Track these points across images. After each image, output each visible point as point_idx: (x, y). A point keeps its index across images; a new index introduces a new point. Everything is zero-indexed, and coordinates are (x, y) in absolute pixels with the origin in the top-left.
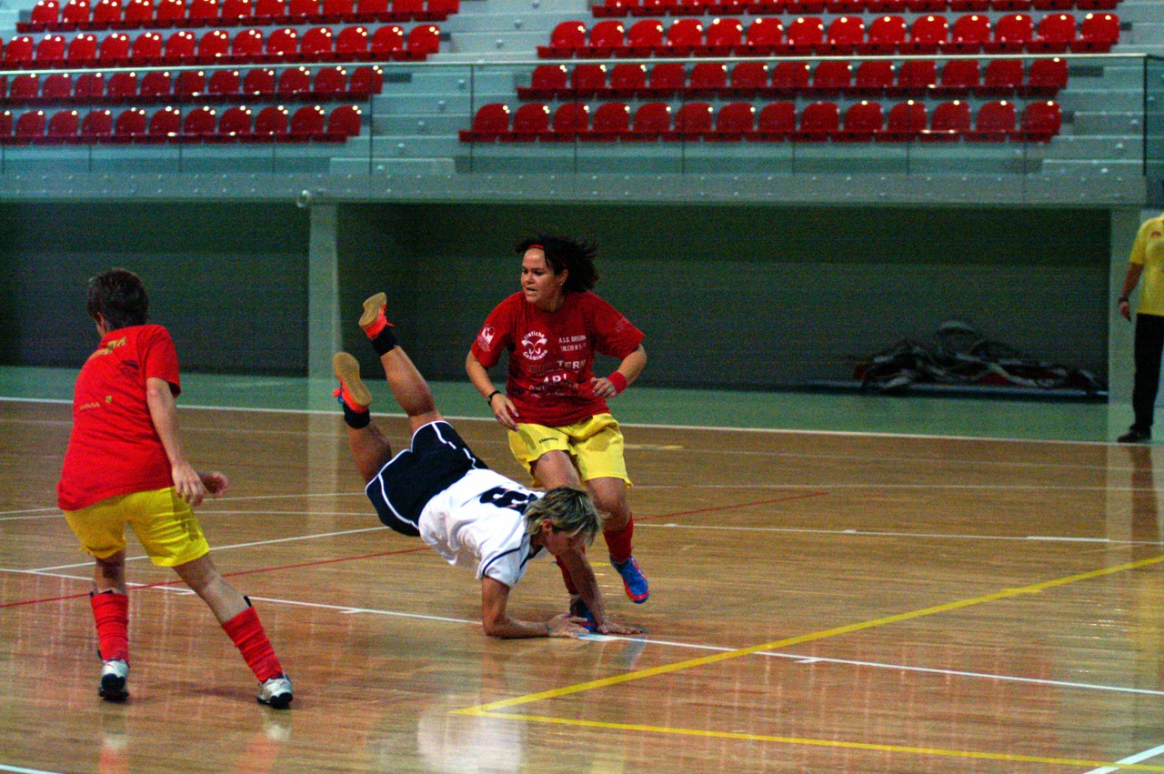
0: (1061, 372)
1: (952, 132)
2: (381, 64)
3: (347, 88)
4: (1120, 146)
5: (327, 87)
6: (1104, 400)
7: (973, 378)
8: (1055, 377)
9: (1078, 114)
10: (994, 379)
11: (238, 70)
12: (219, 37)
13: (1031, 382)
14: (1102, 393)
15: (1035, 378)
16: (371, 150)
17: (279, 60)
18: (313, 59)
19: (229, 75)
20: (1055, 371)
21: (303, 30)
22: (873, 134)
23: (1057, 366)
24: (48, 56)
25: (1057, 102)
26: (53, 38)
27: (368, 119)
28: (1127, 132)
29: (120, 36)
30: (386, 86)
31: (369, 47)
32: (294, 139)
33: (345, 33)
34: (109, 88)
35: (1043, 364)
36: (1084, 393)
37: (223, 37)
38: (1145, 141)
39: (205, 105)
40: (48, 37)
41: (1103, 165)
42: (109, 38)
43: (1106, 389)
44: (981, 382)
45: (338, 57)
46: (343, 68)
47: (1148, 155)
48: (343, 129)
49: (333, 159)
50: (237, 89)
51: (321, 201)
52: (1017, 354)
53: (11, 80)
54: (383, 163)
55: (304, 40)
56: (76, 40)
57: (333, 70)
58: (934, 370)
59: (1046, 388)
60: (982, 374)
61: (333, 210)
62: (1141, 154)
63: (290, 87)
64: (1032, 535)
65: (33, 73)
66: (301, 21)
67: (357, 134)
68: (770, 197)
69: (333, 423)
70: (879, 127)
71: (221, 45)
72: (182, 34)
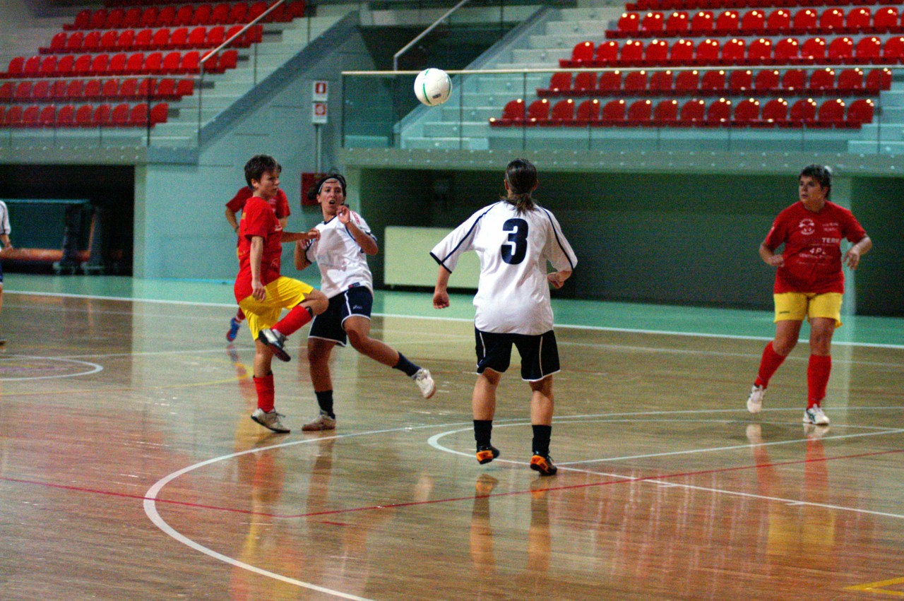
2: (890, 66)
3: (864, 85)
5: (849, 85)
11: (778, 70)
12: (764, 44)
16: (879, 135)
17: (810, 62)
18: (838, 62)
19: (770, 73)
21: (830, 39)
24: (631, 57)
26: (634, 43)
27: (879, 111)
29: (686, 42)
30: (894, 85)
31: (882, 53)
32: (822, 125)
33: (863, 41)
34: (677, 82)
37: (767, 43)
39: (751, 97)
40: (629, 42)
42: (678, 44)
45: (857, 61)
46: (861, 70)
48: (860, 117)
49: (850, 142)
50: (777, 85)
51: (843, 175)
53: (599, 75)
54: (890, 146)
55: (831, 47)
56: (652, 45)
57: (852, 71)
61: (848, 181)
63: (821, 84)
65: (617, 71)
66: (829, 32)
67: (870, 122)
69: (847, 353)
71: (766, 50)
72: (735, 41)
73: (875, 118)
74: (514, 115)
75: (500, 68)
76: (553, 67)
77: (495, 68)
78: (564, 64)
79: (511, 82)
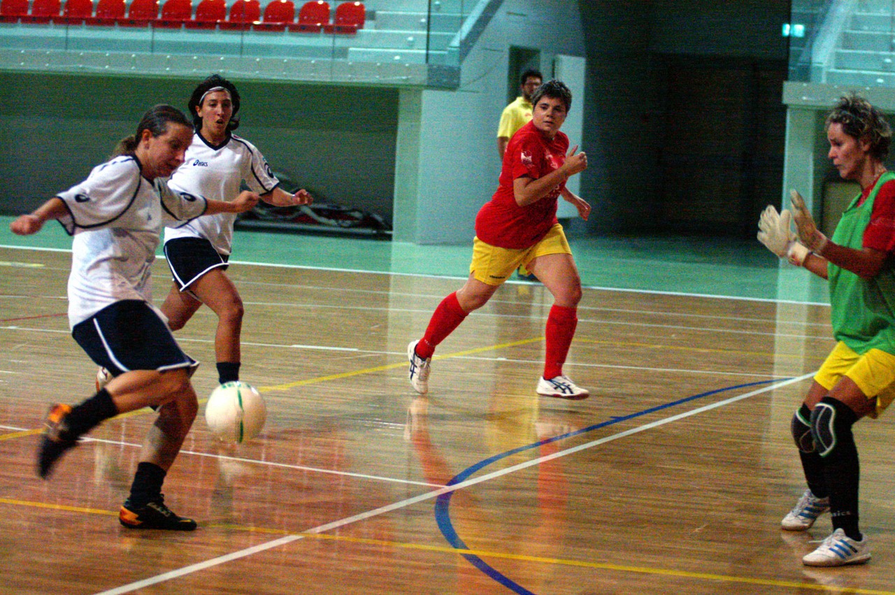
0: (357, 214)
1: (279, 23)
4: (411, 39)
6: (389, 238)
7: (289, 217)
8: (352, 218)
9: (379, 12)
10: (305, 219)
13: (333, 222)
14: (388, 232)
15: (336, 219)
20: (352, 214)
22: (216, 23)
23: (354, 210)
25: (363, 3)
28: (416, 28)
35: (344, 208)
36: (374, 232)
38: (428, 36)
41: (397, 53)
43: (391, 229)
44: (294, 221)
47: (431, 47)
52: (323, 200)
58: (260, 211)
59: (345, 227)
60: (296, 214)
62: (425, 47)
64: (296, 344)
68: (132, 70)
70: (223, 17)
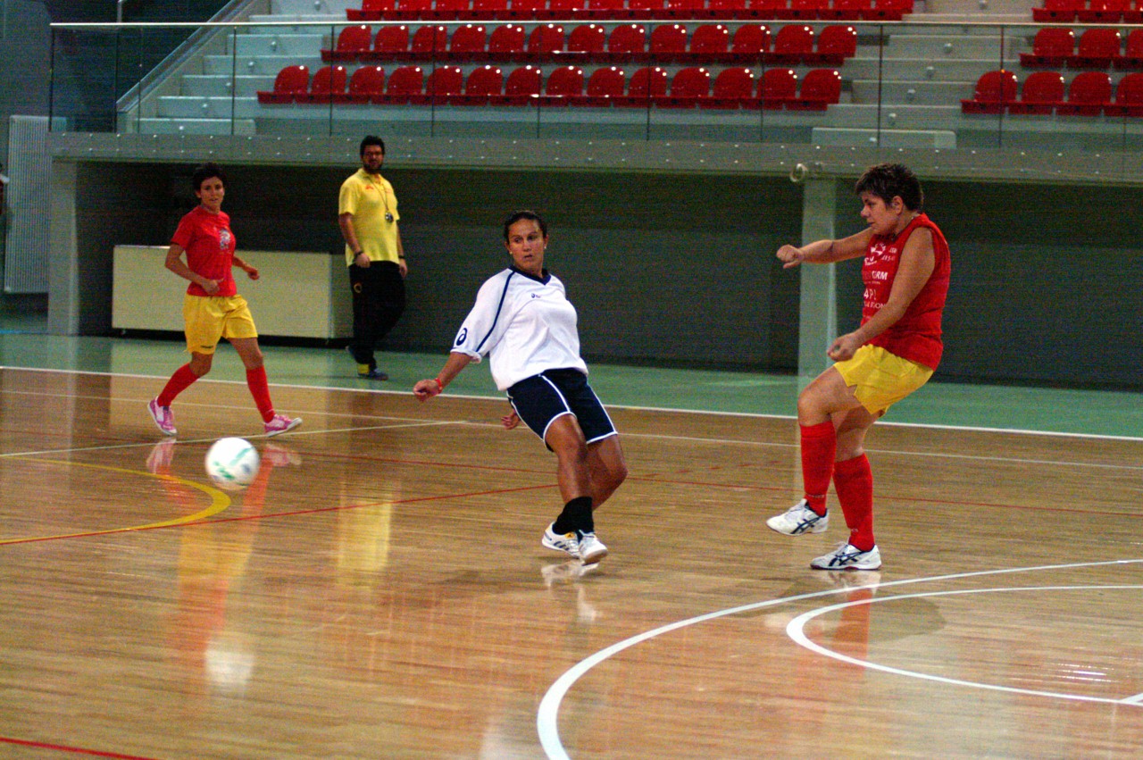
3: (815, 49)
5: (792, 49)
30: (859, 49)
48: (820, 95)
49: (815, 129)
51: (820, 177)
54: (873, 134)
61: (831, 186)
67: (837, 102)
73: (844, 95)
74: (290, 87)
75: (253, 21)
76: (340, 20)
77: (248, 21)
78: (352, 15)
79: (276, 39)
